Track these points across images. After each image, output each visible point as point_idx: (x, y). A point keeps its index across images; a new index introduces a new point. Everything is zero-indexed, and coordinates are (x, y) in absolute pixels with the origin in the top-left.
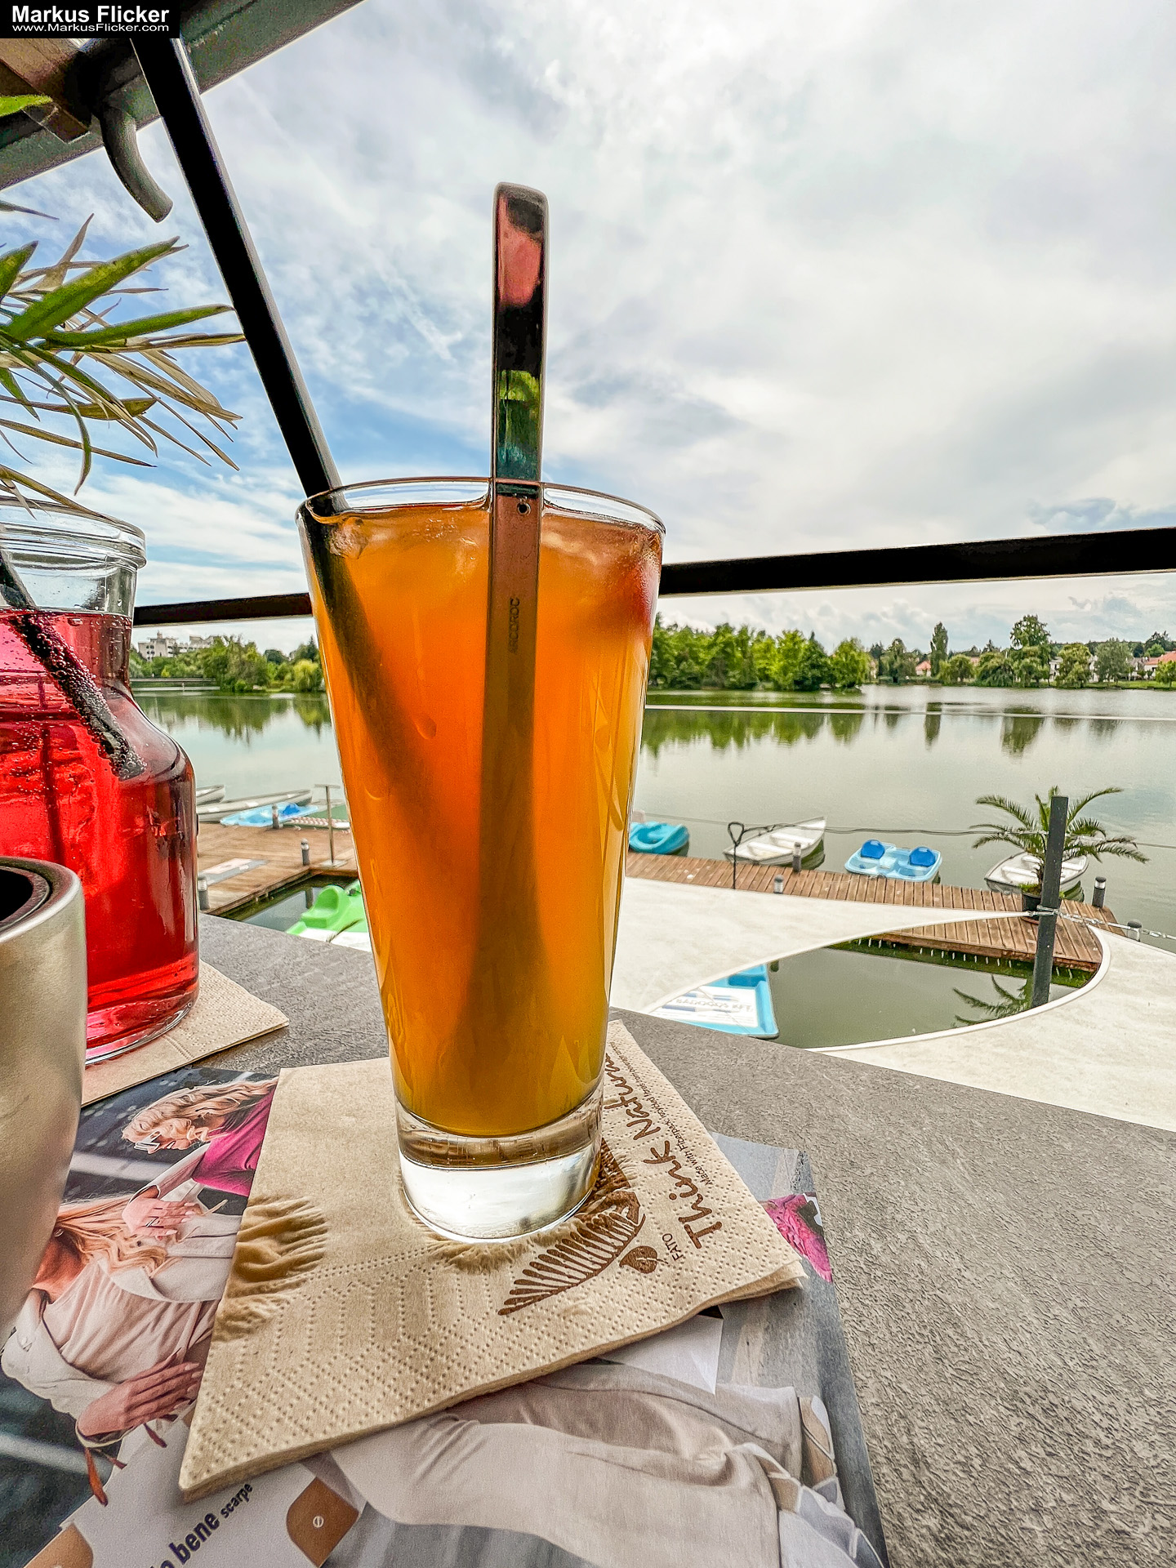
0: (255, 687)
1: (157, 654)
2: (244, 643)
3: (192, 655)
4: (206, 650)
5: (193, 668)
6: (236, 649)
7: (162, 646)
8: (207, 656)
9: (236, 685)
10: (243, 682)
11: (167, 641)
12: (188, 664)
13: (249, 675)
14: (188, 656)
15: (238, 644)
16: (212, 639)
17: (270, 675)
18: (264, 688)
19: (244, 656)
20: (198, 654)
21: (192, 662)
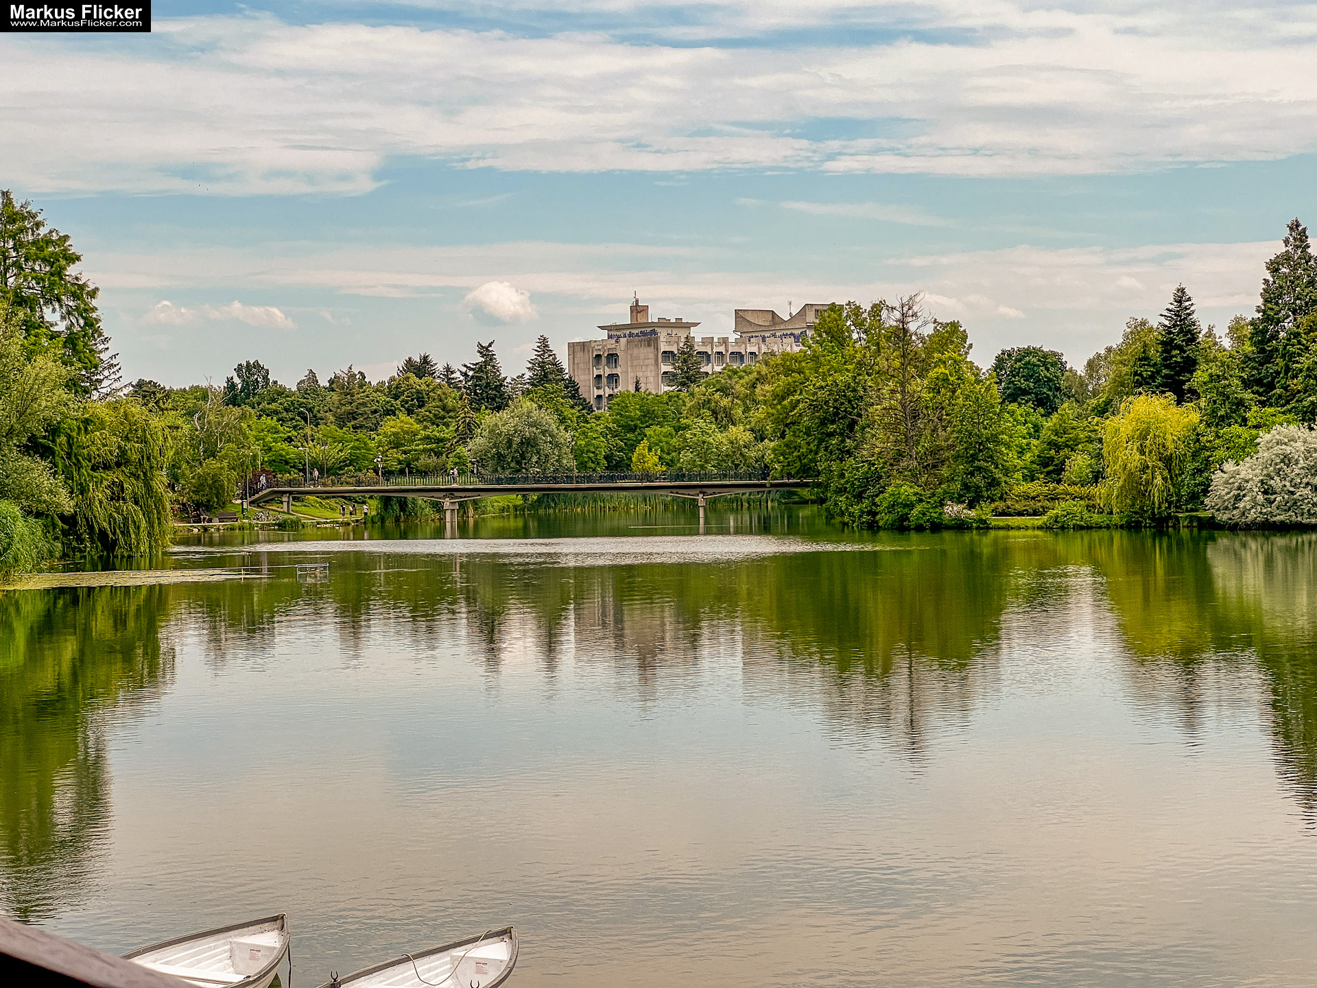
0: (953, 510)
1: (625, 386)
2: (923, 328)
3: (740, 388)
4: (788, 366)
5: (740, 433)
6: (890, 359)
7: (646, 352)
8: (789, 392)
9: (884, 500)
10: (907, 490)
11: (662, 334)
12: (723, 418)
13: (933, 461)
14: (725, 391)
15: (901, 334)
16: (811, 318)
17: (1012, 458)
18: (984, 511)
19: (919, 386)
20: (761, 379)
21: (738, 412)
